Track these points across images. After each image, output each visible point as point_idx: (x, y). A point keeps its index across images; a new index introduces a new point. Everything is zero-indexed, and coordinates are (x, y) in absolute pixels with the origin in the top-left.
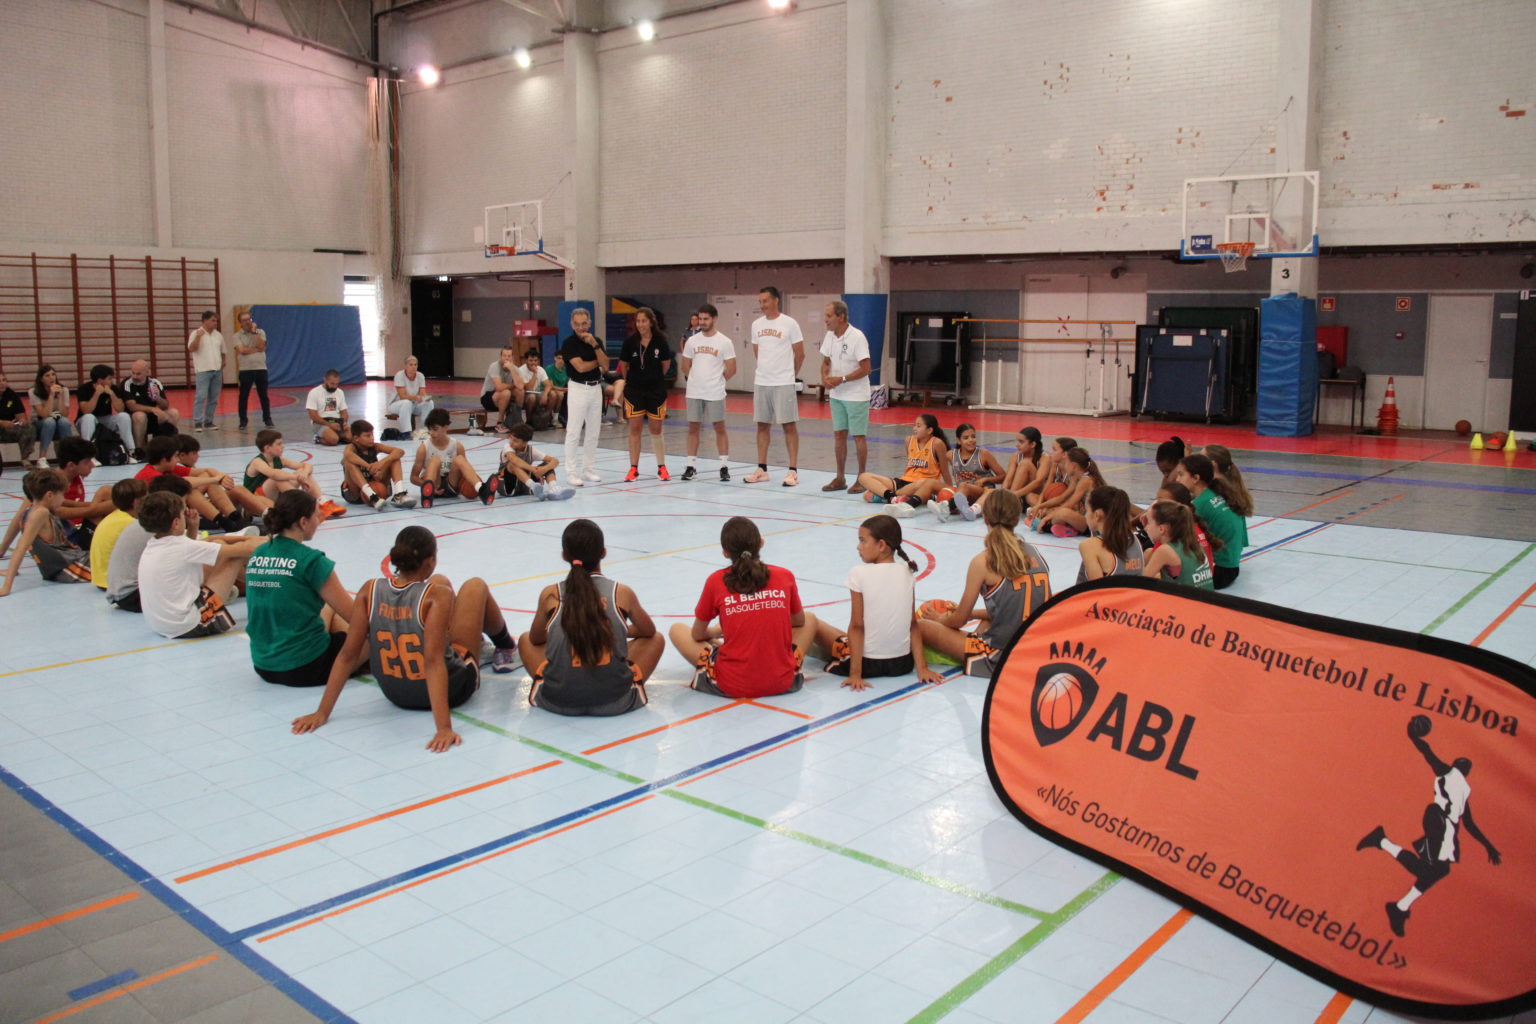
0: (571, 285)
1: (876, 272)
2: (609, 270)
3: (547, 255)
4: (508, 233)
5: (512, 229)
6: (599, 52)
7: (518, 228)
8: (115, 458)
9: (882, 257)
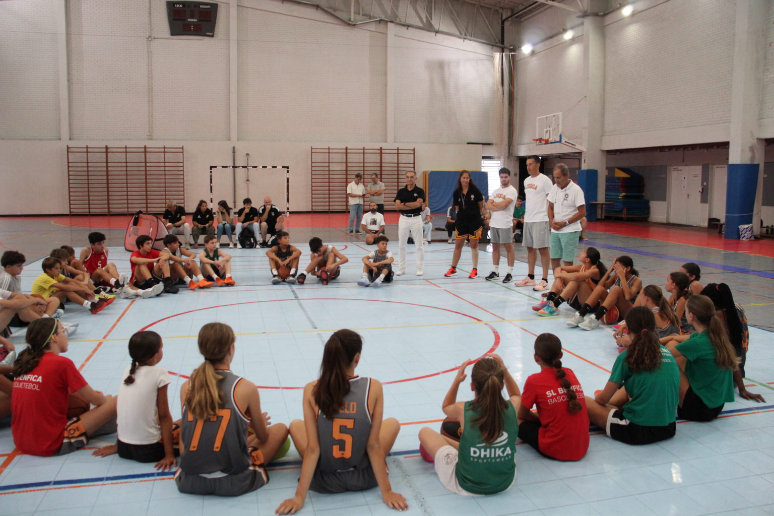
0: (585, 160)
1: (752, 149)
2: (609, 152)
3: (570, 143)
4: (547, 132)
5: (548, 129)
6: (605, 26)
7: (551, 129)
8: (248, 245)
9: (757, 139)
